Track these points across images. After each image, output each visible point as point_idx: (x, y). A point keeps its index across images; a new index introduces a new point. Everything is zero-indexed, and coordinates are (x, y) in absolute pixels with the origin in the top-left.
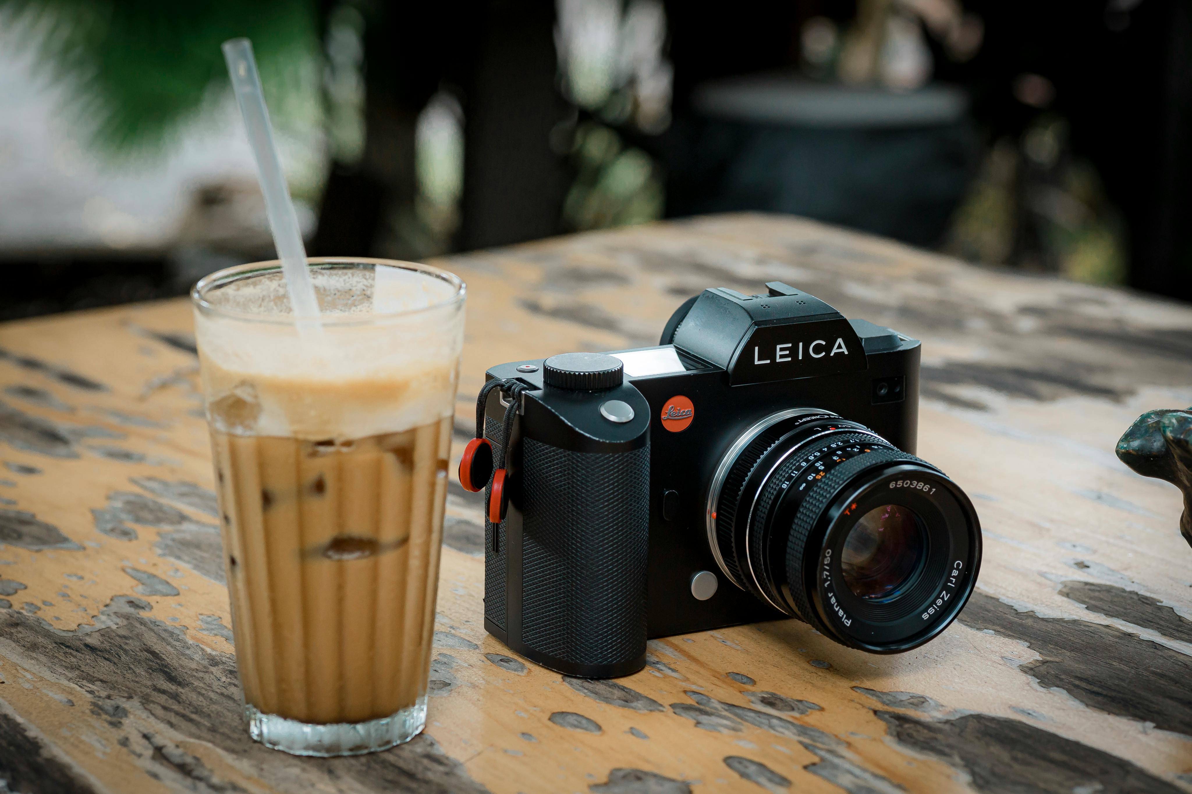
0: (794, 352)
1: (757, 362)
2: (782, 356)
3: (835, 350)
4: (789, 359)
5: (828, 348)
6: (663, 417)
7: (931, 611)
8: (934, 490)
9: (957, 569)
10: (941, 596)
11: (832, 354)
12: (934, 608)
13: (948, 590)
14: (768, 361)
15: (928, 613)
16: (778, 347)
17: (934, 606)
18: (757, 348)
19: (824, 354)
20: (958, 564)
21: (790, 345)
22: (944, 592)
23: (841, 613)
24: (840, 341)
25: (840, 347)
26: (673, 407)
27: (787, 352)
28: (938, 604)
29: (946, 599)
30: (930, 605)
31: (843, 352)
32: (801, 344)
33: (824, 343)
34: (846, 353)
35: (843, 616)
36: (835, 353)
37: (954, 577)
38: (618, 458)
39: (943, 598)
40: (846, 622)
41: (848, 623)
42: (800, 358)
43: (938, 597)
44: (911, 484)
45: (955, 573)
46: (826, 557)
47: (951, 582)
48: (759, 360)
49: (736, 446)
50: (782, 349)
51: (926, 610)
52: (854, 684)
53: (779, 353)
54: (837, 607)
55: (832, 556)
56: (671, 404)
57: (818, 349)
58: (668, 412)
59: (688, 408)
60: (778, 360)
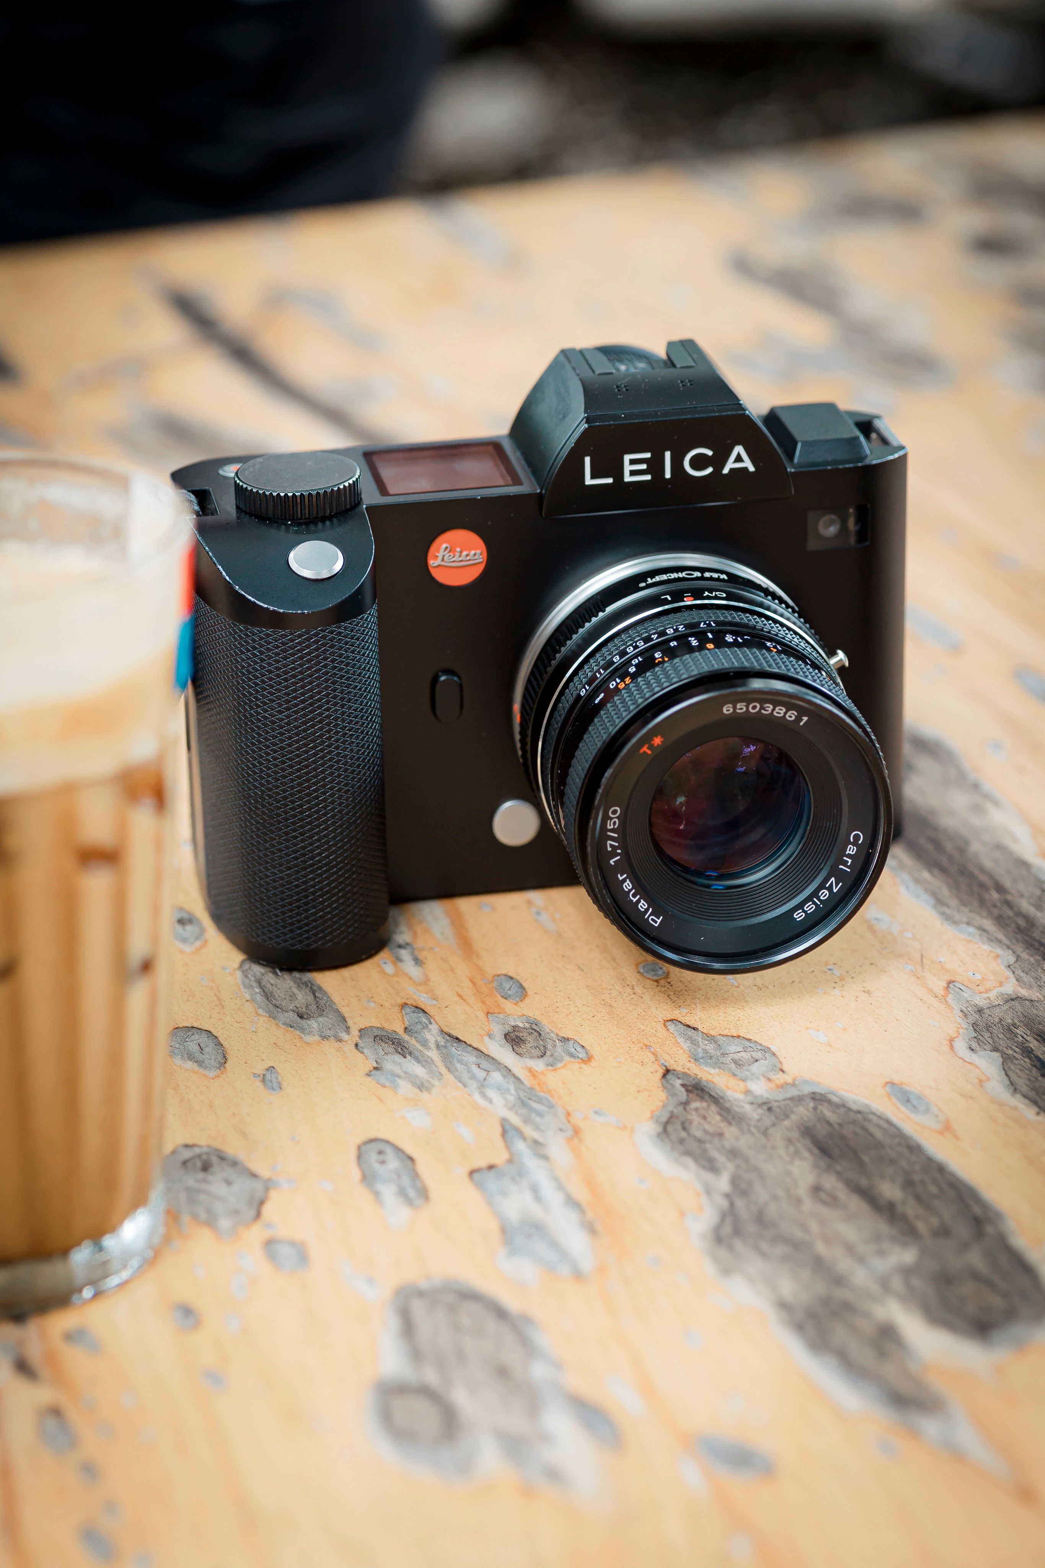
0: (655, 466)
1: (589, 481)
2: (633, 473)
3: (730, 465)
4: (648, 477)
5: (719, 460)
6: (432, 563)
7: (810, 908)
8: (805, 719)
9: (855, 844)
10: (827, 886)
11: (726, 471)
12: (814, 903)
13: (840, 876)
14: (610, 480)
15: (804, 911)
16: (627, 458)
17: (815, 899)
18: (587, 460)
19: (710, 470)
20: (857, 837)
21: (648, 455)
22: (833, 879)
23: (643, 905)
24: (739, 449)
25: (739, 459)
26: (447, 548)
27: (644, 467)
28: (821, 898)
29: (835, 891)
30: (809, 899)
31: (746, 469)
32: (668, 455)
33: (710, 453)
34: (752, 469)
35: (647, 910)
36: (731, 470)
37: (849, 856)
38: (300, 636)
39: (830, 889)
40: (652, 920)
41: (656, 922)
42: (668, 475)
43: (822, 886)
44: (762, 708)
45: (851, 850)
46: (611, 819)
47: (845, 863)
48: (593, 477)
49: (560, 610)
50: (632, 462)
51: (800, 906)
52: (676, 1014)
53: (628, 468)
54: (634, 896)
55: (623, 818)
56: (445, 542)
57: (699, 462)
58: (440, 555)
59: (475, 549)
60: (628, 478)
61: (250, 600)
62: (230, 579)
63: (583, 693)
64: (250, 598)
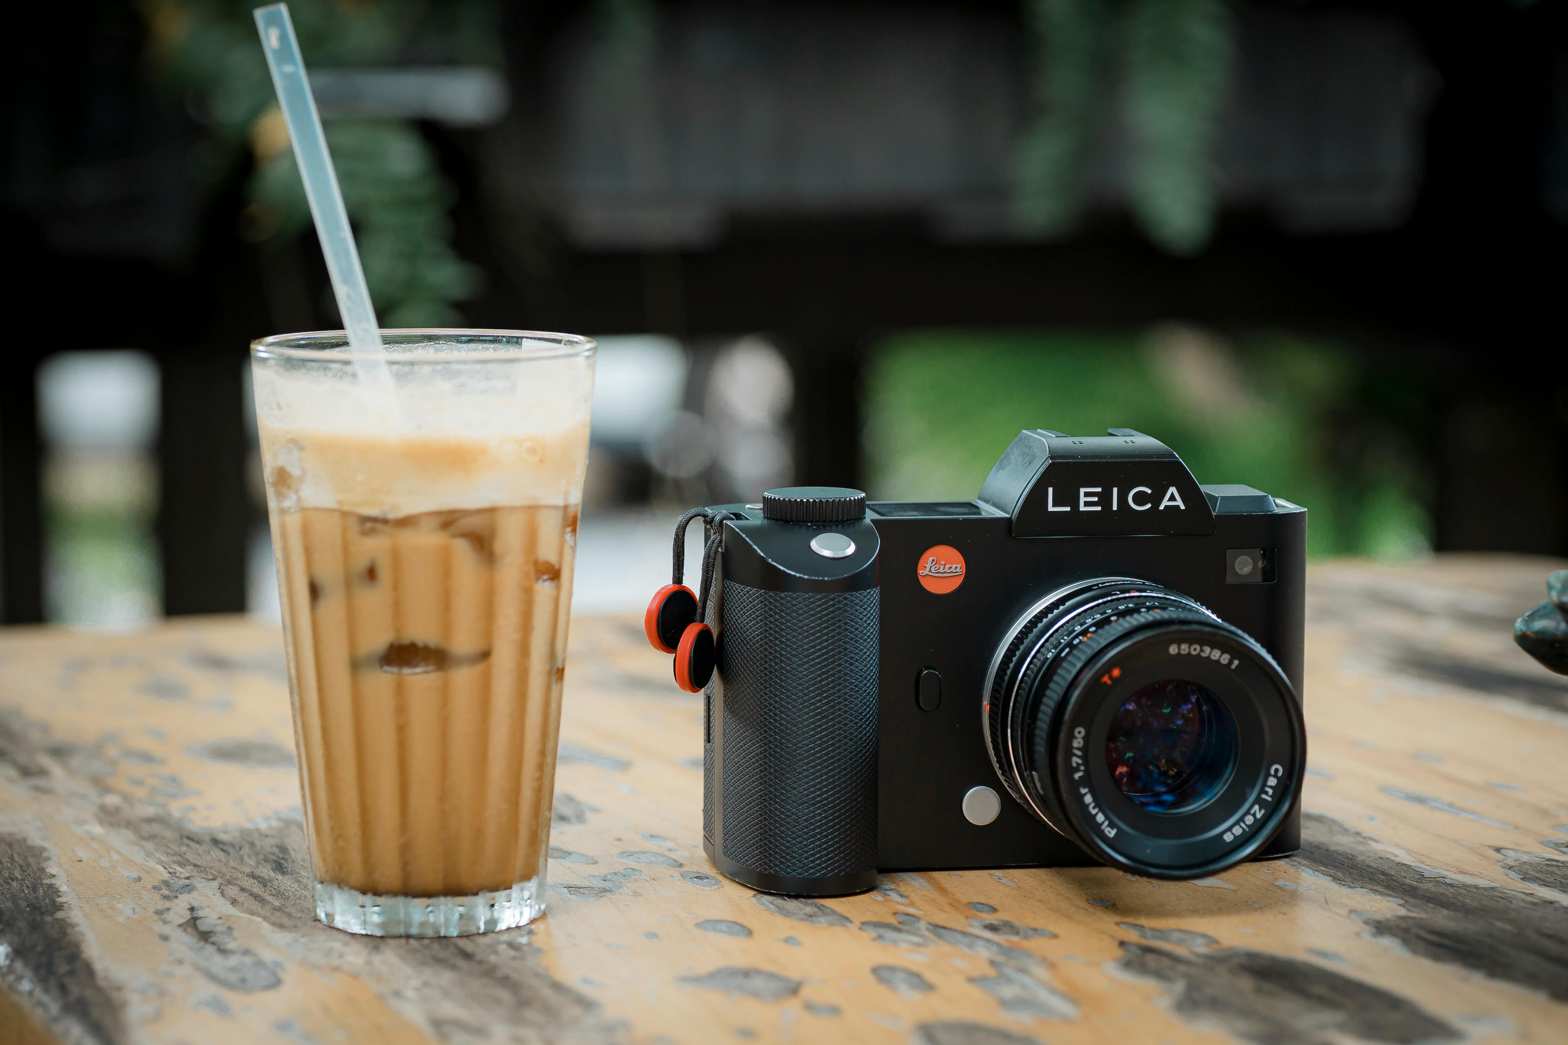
0: (1105, 499)
1: (1051, 508)
2: (1087, 504)
3: (1165, 503)
4: (1099, 508)
5: (1156, 498)
6: (921, 573)
7: (1237, 831)
8: (1236, 662)
9: (1275, 776)
10: (1252, 812)
11: (1162, 507)
12: (1241, 826)
13: (1262, 804)
14: (1068, 509)
15: (1233, 833)
16: (1082, 491)
17: (1242, 824)
18: (1050, 490)
19: (1149, 506)
20: (1277, 770)
21: (1099, 490)
22: (1257, 806)
23: (1100, 818)
24: (1172, 490)
26: (934, 560)
27: (1096, 499)
28: (1247, 822)
29: (1259, 816)
30: (1237, 823)
31: (1178, 506)
32: (1115, 490)
33: (1149, 491)
34: (1183, 507)
35: (1103, 822)
36: (1166, 507)
37: (1270, 787)
39: (1254, 815)
40: (1108, 831)
41: (1110, 833)
42: (1115, 508)
43: (1248, 813)
44: (1202, 650)
45: (1272, 781)
46: (1076, 738)
47: (1266, 793)
48: (1054, 505)
50: (1087, 494)
51: (1230, 829)
52: (1125, 920)
53: (1083, 499)
54: (1094, 808)
55: (1086, 739)
56: (933, 556)
57: (1140, 499)
58: (928, 566)
59: (958, 564)
60: (1082, 508)
61: (780, 570)
62: (764, 554)
63: (1050, 655)
64: (780, 567)
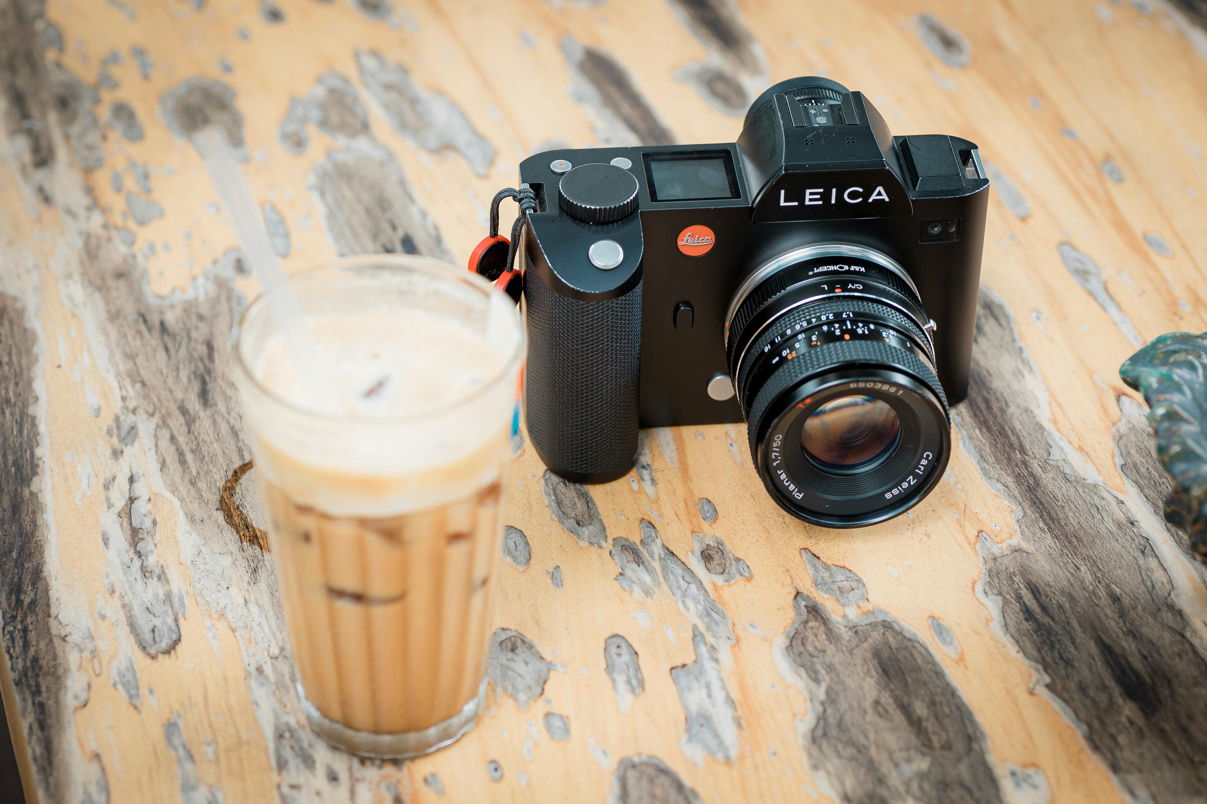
0: (826, 197)
1: (782, 203)
2: (811, 200)
3: (874, 197)
4: (821, 203)
5: (867, 195)
6: (680, 243)
7: (895, 492)
8: (901, 392)
9: (927, 459)
10: (907, 480)
11: (870, 200)
12: (898, 489)
13: (916, 476)
14: (796, 204)
15: (892, 493)
16: (808, 191)
17: (899, 487)
18: (782, 192)
19: (860, 199)
20: (928, 456)
21: (821, 190)
22: (911, 477)
23: (792, 487)
24: (880, 189)
25: (879, 194)
26: (690, 235)
27: (818, 197)
28: (903, 487)
29: (912, 483)
30: (895, 486)
31: (884, 200)
32: (834, 190)
33: (861, 190)
34: (887, 200)
35: (794, 490)
36: (874, 200)
37: (922, 465)
39: (909, 482)
40: (797, 495)
41: (799, 496)
42: (833, 202)
43: (904, 480)
44: (875, 385)
45: (924, 462)
46: (776, 441)
47: (920, 469)
48: (785, 201)
49: (761, 272)
50: (811, 194)
51: (890, 490)
52: (808, 544)
53: (808, 197)
54: (787, 482)
55: (784, 441)
56: (690, 232)
57: (852, 195)
58: (686, 239)
59: (708, 236)
60: (807, 203)
61: (563, 282)
63: (766, 350)
64: (563, 280)
